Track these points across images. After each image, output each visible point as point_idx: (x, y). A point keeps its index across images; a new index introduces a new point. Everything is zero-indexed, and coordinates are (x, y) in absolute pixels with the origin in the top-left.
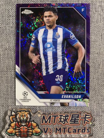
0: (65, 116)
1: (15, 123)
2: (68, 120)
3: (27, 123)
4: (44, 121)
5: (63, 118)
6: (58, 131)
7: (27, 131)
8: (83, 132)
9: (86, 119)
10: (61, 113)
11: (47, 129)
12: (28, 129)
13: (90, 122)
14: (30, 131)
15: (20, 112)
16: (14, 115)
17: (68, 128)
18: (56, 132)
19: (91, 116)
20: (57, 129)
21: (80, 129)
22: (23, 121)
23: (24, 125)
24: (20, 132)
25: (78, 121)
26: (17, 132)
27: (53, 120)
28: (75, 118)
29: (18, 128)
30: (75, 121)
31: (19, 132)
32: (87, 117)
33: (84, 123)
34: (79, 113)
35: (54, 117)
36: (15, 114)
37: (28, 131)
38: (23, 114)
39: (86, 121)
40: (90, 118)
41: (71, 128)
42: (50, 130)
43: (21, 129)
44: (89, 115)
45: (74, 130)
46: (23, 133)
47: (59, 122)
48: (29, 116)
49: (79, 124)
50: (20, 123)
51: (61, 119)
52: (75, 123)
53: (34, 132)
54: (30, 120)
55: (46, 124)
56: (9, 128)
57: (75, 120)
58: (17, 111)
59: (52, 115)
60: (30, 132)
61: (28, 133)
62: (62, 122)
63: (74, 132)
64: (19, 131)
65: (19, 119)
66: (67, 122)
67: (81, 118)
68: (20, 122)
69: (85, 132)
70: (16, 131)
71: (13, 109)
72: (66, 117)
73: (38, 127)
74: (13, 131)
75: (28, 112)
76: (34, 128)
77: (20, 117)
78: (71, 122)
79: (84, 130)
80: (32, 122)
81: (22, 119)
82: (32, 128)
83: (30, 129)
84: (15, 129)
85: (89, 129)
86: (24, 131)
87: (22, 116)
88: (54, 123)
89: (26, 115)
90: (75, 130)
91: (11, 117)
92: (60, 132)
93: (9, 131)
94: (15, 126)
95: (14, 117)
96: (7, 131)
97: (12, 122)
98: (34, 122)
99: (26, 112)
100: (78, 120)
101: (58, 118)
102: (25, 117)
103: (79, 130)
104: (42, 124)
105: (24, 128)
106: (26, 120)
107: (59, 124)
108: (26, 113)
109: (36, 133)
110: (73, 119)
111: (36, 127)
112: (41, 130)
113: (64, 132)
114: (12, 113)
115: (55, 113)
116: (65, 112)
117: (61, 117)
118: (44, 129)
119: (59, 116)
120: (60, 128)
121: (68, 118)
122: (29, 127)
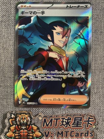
0: (67, 118)
1: (14, 126)
2: (70, 123)
3: (28, 127)
4: (45, 124)
5: (65, 122)
6: (60, 134)
7: (27, 134)
8: (86, 136)
9: (89, 122)
10: (63, 116)
11: (49, 132)
12: (28, 133)
13: (93, 125)
14: (30, 134)
15: (20, 114)
16: (14, 118)
17: (70, 132)
18: (58, 136)
19: (94, 119)
20: (59, 133)
21: (83, 133)
22: (23, 124)
23: (24, 128)
24: (20, 136)
25: (81, 125)
26: (17, 136)
27: (55, 123)
28: (78, 121)
29: (17, 132)
30: (77, 125)
31: (18, 136)
32: (90, 120)
33: (87, 127)
34: (82, 116)
35: (56, 120)
36: (14, 116)
37: (29, 134)
38: (23, 117)
39: (89, 124)
40: (94, 121)
41: (73, 132)
42: (52, 134)
43: (21, 132)
44: (92, 118)
45: (76, 133)
46: (23, 137)
47: (61, 126)
48: (29, 119)
49: (82, 128)
50: (20, 127)
51: (63, 122)
52: (77, 126)
53: (34, 136)
54: (30, 123)
55: (47, 128)
56: (8, 132)
57: (78, 123)
58: (17, 114)
59: (53, 118)
60: (31, 136)
61: (29, 137)
62: (64, 126)
63: (76, 136)
64: (19, 134)
65: (19, 122)
66: (70, 126)
67: (84, 121)
68: (19, 125)
69: (88, 136)
70: (16, 134)
71: (12, 112)
72: (68, 120)
73: (39, 130)
74: (12, 135)
75: (28, 115)
76: (35, 132)
77: (20, 120)
78: (73, 126)
79: (87, 134)
80: (33, 126)
81: (22, 122)
82: (32, 131)
83: (31, 133)
84: (15, 133)
85: (92, 133)
86: (24, 135)
87: (22, 119)
88: (56, 126)
89: (26, 118)
90: (78, 134)
91: (10, 120)
92: (62, 136)
93: (8, 134)
94: (15, 129)
95: (14, 119)
96: (6, 134)
97: (12, 125)
98: (34, 125)
99: (26, 114)
100: (81, 123)
101: (60, 121)
102: (26, 120)
103: (81, 133)
104: (43, 128)
105: (24, 132)
106: (26, 123)
107: (60, 127)
108: (26, 116)
109: (37, 137)
110: (76, 122)
111: (37, 130)
112: (42, 134)
113: (67, 136)
114: (11, 115)
115: (57, 116)
116: (67, 115)
117: (63, 120)
118: (45, 132)
119: (61, 119)
120: (62, 132)
121: (70, 121)
122: (29, 131)
